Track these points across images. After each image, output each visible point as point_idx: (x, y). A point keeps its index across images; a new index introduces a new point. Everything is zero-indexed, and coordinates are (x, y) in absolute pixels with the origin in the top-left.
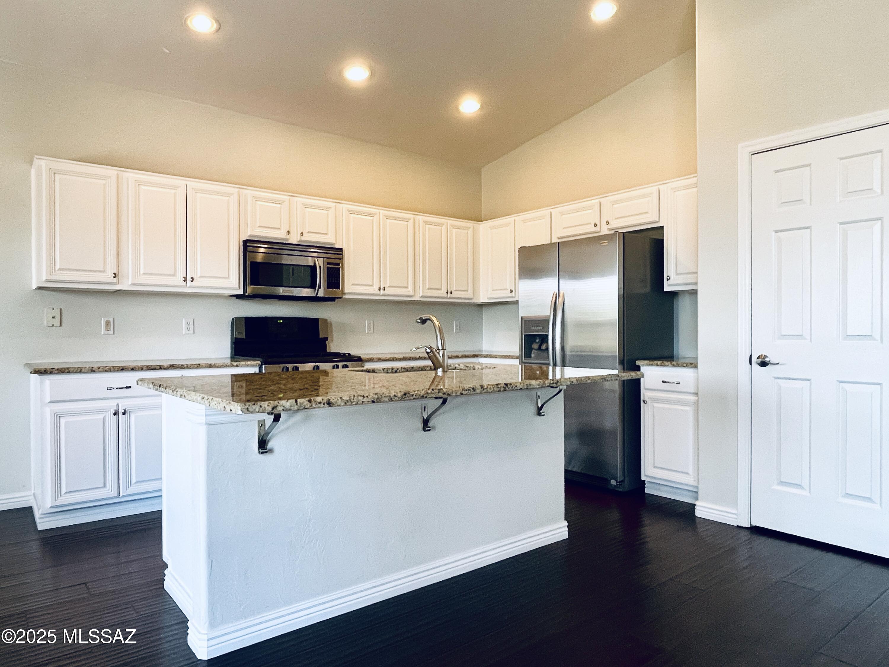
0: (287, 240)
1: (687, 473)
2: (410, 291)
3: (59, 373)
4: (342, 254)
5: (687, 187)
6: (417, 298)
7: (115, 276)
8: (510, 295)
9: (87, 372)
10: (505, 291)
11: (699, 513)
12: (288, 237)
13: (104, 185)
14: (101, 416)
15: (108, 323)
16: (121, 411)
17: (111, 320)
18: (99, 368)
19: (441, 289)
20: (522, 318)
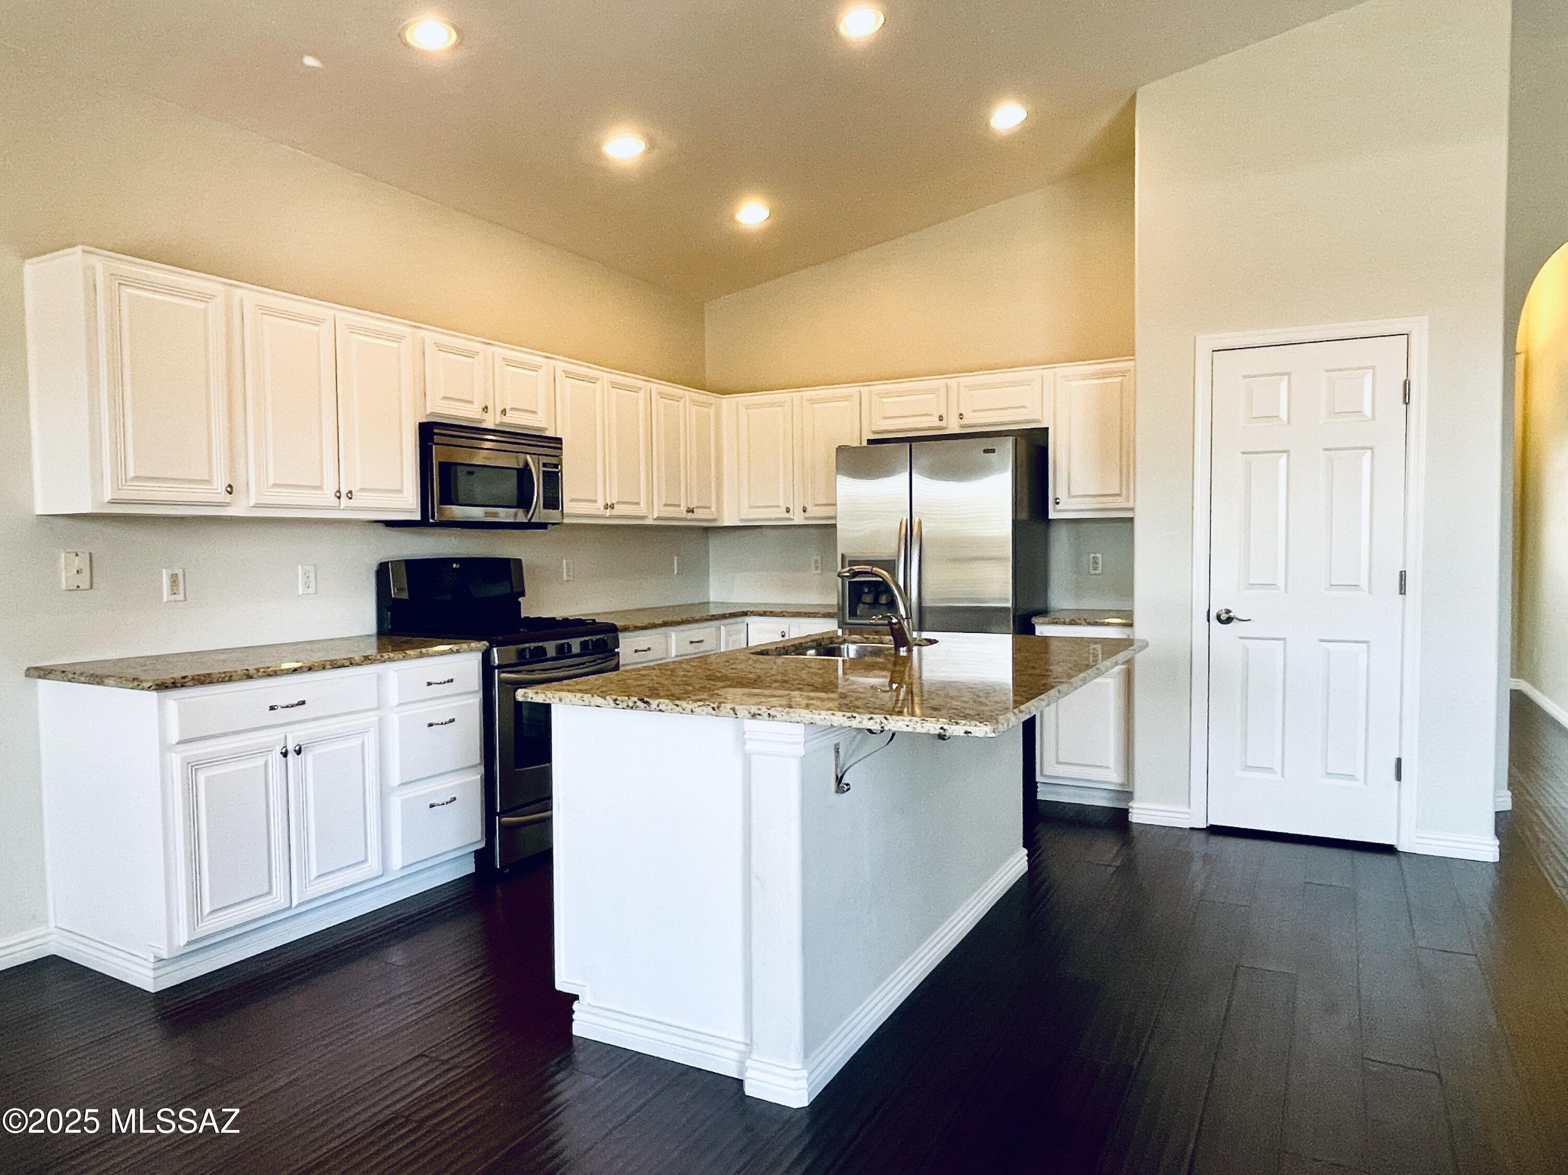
0: (481, 421)
1: (1108, 767)
2: (642, 509)
3: (194, 685)
4: (561, 449)
5: (1086, 377)
6: (649, 522)
7: (230, 490)
8: (787, 515)
9: (240, 680)
10: (778, 510)
11: (1136, 817)
12: (485, 416)
13: (205, 311)
14: (260, 762)
15: (174, 579)
16: (291, 747)
17: (180, 572)
18: (258, 670)
19: (679, 506)
20: (843, 555)
